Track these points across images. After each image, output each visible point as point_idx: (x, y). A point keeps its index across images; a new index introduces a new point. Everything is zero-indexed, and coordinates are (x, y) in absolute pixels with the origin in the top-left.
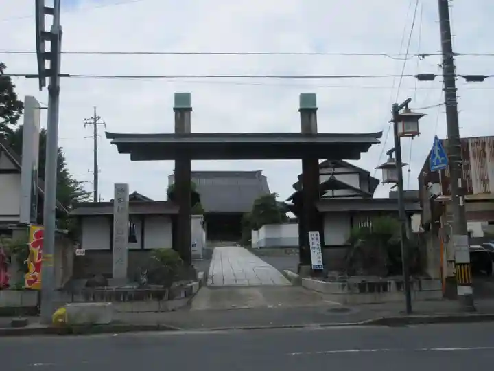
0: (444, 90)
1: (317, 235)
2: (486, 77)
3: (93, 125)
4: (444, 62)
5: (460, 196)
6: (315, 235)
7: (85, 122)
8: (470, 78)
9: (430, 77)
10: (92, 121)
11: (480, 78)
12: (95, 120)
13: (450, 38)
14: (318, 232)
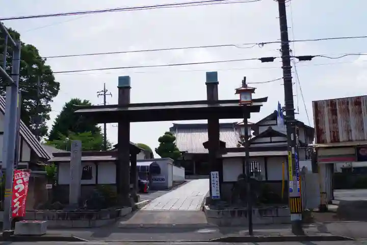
0: (282, 67)
1: (217, 174)
2: (314, 57)
3: (103, 96)
4: (283, 47)
5: (292, 147)
6: (215, 175)
7: (99, 94)
8: (302, 58)
9: (271, 59)
10: (103, 93)
11: (309, 58)
12: (105, 92)
13: (287, 30)
14: (217, 172)
